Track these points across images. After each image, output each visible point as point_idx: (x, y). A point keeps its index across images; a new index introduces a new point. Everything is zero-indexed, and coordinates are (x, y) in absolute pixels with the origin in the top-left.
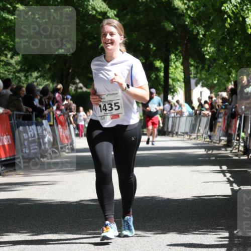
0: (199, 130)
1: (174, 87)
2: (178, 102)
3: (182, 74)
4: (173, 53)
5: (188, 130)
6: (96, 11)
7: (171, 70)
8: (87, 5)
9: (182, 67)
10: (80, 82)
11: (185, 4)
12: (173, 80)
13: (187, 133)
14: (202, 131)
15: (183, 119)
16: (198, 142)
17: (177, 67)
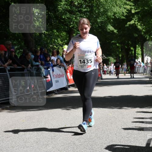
0: (147, 72)
1: (138, 56)
2: (139, 62)
3: (141, 52)
4: (137, 44)
5: (143, 72)
6: (110, 30)
7: (137, 50)
8: (107, 28)
9: (141, 50)
10: (104, 55)
11: (142, 27)
12: (137, 54)
13: (142, 73)
14: (148, 72)
15: (141, 68)
16: (147, 76)
17: (139, 49)
